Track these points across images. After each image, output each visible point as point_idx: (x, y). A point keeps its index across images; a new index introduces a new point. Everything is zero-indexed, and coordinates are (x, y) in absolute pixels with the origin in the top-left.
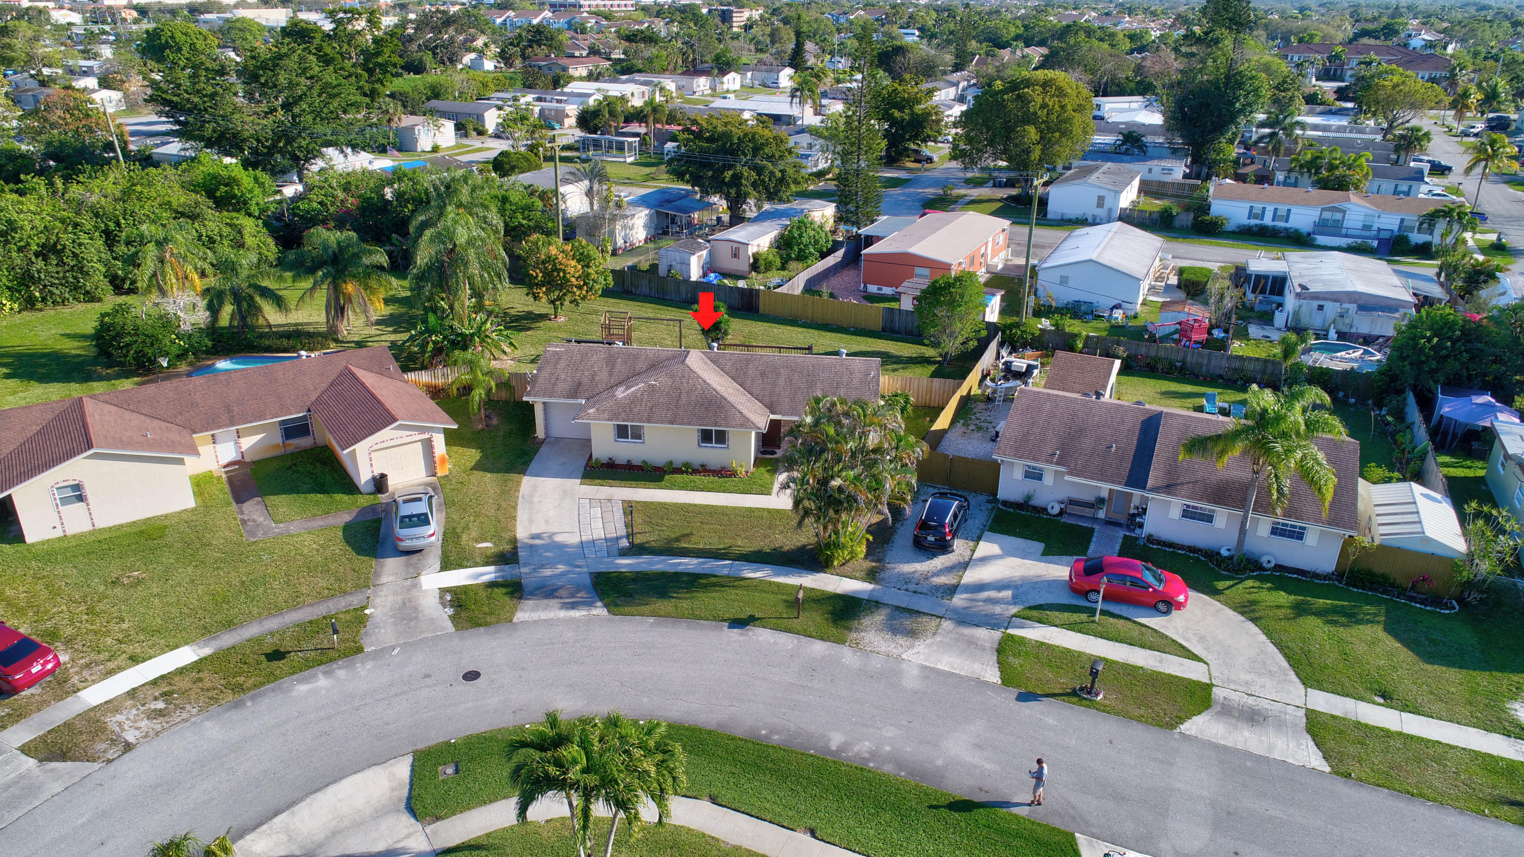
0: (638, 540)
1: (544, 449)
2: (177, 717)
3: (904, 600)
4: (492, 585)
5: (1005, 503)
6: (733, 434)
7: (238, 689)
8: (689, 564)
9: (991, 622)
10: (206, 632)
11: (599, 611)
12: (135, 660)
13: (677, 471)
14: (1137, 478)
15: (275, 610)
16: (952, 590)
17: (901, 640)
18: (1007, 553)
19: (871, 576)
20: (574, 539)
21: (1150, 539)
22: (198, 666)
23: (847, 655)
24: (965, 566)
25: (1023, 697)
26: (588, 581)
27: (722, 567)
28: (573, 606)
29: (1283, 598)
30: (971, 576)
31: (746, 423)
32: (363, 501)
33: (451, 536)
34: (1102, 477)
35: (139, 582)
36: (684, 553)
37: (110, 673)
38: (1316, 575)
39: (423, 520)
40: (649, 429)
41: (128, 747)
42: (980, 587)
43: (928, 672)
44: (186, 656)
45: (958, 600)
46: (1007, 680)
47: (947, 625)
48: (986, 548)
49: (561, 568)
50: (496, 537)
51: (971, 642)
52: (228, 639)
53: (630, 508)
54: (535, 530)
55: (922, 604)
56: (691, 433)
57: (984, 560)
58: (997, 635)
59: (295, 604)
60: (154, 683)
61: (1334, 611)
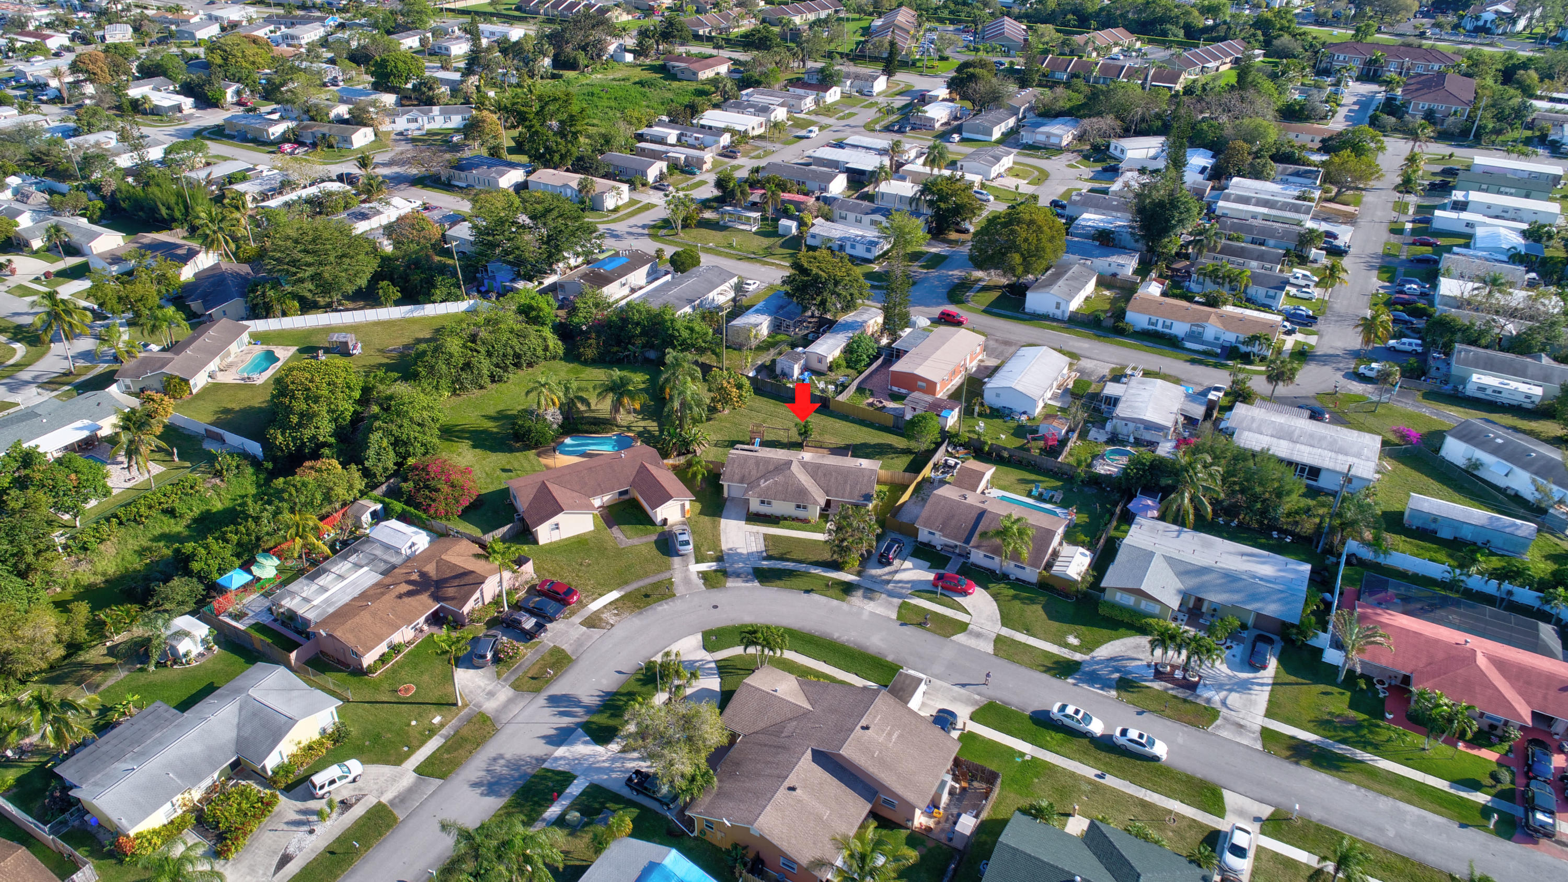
0: (770, 553)
1: (728, 503)
2: (623, 616)
3: (869, 585)
4: (716, 571)
5: (921, 543)
6: (810, 507)
7: (639, 607)
8: (790, 565)
9: (900, 596)
10: (618, 586)
11: (756, 584)
12: (601, 595)
13: (785, 519)
14: (967, 541)
15: (639, 578)
16: (888, 582)
17: (866, 601)
18: (915, 567)
19: (859, 574)
20: (745, 552)
21: (973, 564)
22: (622, 598)
23: (844, 606)
24: (896, 572)
25: (902, 625)
26: (751, 571)
27: (802, 567)
28: (747, 581)
29: (1012, 592)
30: (898, 577)
31: (815, 503)
32: (659, 529)
33: (697, 548)
34: (955, 538)
35: (589, 565)
36: (788, 560)
37: (594, 600)
38: (1029, 583)
39: (687, 543)
40: (774, 502)
41: (612, 625)
42: (900, 582)
43: (872, 614)
44: (614, 595)
45: (890, 586)
46: (898, 619)
47: (883, 596)
48: (908, 564)
49: (741, 565)
50: (714, 550)
51: (891, 603)
52: (629, 589)
53: (766, 537)
54: (730, 546)
55: (876, 587)
56: (793, 505)
57: (905, 570)
58: (901, 601)
59: (646, 575)
60: (610, 603)
61: (1027, 598)
